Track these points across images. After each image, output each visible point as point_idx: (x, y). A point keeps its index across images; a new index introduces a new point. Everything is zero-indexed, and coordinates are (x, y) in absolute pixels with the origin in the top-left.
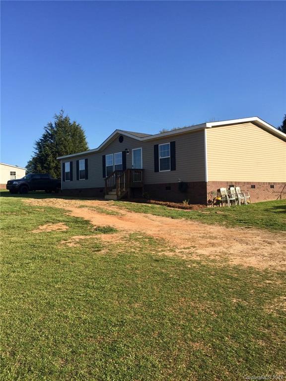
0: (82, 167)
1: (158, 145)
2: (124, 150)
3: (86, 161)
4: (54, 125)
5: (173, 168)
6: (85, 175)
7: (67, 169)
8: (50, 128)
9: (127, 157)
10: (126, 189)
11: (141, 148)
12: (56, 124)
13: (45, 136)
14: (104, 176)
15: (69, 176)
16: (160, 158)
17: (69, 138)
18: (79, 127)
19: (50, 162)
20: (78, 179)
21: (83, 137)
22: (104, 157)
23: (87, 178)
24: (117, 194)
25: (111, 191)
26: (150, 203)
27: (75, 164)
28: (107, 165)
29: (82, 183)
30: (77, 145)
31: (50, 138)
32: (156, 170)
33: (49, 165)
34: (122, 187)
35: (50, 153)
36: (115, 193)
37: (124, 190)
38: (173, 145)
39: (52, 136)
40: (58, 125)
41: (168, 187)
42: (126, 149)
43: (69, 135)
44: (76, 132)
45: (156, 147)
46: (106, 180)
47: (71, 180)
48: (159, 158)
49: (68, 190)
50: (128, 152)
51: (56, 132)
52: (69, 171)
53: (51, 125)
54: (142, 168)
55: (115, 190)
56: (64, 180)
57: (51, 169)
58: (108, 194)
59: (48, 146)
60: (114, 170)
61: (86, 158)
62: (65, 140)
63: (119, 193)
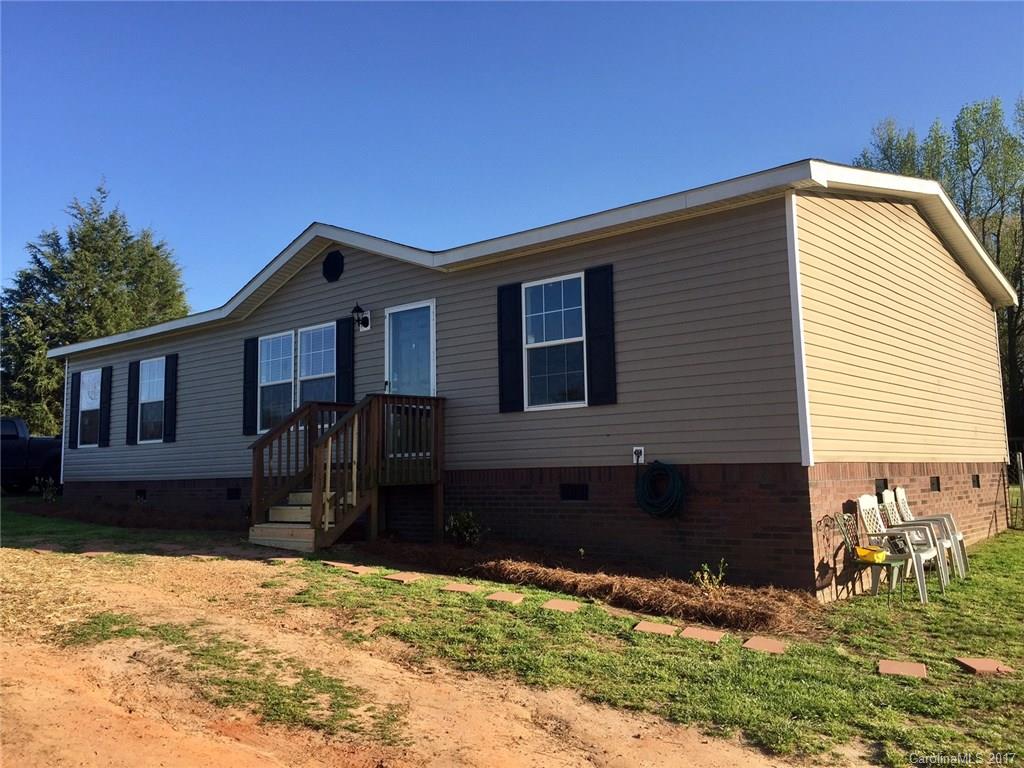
0: (152, 389)
1: (518, 287)
2: (348, 314)
3: (172, 364)
4: (64, 242)
5: (604, 393)
6: (167, 421)
7: (90, 400)
8: (47, 250)
9: (357, 342)
10: (360, 496)
11: (432, 304)
12: (71, 236)
13: (26, 280)
14: (249, 428)
15: (97, 427)
16: (528, 344)
17: (123, 287)
18: (159, 253)
19: (36, 373)
20: (131, 440)
21: (175, 287)
22: (251, 348)
23: (170, 436)
24: (316, 523)
25: (284, 502)
26: (499, 577)
27: (122, 377)
28: (263, 381)
29: (149, 458)
30: (150, 315)
31: (43, 284)
32: (510, 401)
33: (30, 384)
34: (340, 485)
35: (38, 341)
36: (305, 514)
37: (352, 498)
38: (601, 282)
39: (51, 278)
40: (80, 241)
41: (575, 485)
42: (358, 309)
43: (120, 278)
44: (147, 272)
45: (508, 298)
46: (258, 449)
47: (104, 442)
48: (525, 346)
49: (88, 484)
50: (365, 323)
51: (70, 267)
52: (96, 404)
53: (54, 242)
54: (433, 394)
55: (308, 497)
56: (73, 445)
57: (37, 399)
58: (267, 521)
59: (32, 314)
60: (295, 403)
61: (171, 351)
62: (105, 294)
63: (328, 516)
